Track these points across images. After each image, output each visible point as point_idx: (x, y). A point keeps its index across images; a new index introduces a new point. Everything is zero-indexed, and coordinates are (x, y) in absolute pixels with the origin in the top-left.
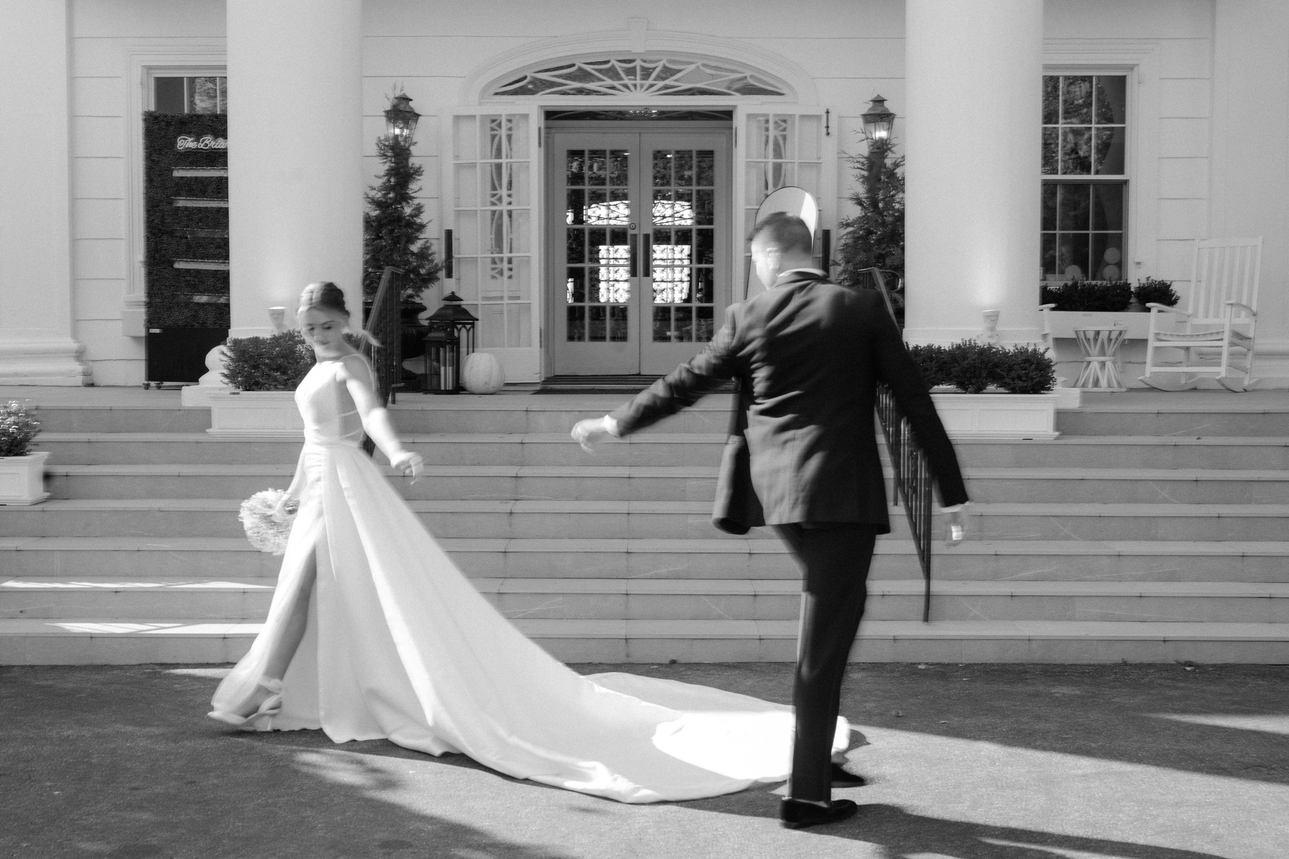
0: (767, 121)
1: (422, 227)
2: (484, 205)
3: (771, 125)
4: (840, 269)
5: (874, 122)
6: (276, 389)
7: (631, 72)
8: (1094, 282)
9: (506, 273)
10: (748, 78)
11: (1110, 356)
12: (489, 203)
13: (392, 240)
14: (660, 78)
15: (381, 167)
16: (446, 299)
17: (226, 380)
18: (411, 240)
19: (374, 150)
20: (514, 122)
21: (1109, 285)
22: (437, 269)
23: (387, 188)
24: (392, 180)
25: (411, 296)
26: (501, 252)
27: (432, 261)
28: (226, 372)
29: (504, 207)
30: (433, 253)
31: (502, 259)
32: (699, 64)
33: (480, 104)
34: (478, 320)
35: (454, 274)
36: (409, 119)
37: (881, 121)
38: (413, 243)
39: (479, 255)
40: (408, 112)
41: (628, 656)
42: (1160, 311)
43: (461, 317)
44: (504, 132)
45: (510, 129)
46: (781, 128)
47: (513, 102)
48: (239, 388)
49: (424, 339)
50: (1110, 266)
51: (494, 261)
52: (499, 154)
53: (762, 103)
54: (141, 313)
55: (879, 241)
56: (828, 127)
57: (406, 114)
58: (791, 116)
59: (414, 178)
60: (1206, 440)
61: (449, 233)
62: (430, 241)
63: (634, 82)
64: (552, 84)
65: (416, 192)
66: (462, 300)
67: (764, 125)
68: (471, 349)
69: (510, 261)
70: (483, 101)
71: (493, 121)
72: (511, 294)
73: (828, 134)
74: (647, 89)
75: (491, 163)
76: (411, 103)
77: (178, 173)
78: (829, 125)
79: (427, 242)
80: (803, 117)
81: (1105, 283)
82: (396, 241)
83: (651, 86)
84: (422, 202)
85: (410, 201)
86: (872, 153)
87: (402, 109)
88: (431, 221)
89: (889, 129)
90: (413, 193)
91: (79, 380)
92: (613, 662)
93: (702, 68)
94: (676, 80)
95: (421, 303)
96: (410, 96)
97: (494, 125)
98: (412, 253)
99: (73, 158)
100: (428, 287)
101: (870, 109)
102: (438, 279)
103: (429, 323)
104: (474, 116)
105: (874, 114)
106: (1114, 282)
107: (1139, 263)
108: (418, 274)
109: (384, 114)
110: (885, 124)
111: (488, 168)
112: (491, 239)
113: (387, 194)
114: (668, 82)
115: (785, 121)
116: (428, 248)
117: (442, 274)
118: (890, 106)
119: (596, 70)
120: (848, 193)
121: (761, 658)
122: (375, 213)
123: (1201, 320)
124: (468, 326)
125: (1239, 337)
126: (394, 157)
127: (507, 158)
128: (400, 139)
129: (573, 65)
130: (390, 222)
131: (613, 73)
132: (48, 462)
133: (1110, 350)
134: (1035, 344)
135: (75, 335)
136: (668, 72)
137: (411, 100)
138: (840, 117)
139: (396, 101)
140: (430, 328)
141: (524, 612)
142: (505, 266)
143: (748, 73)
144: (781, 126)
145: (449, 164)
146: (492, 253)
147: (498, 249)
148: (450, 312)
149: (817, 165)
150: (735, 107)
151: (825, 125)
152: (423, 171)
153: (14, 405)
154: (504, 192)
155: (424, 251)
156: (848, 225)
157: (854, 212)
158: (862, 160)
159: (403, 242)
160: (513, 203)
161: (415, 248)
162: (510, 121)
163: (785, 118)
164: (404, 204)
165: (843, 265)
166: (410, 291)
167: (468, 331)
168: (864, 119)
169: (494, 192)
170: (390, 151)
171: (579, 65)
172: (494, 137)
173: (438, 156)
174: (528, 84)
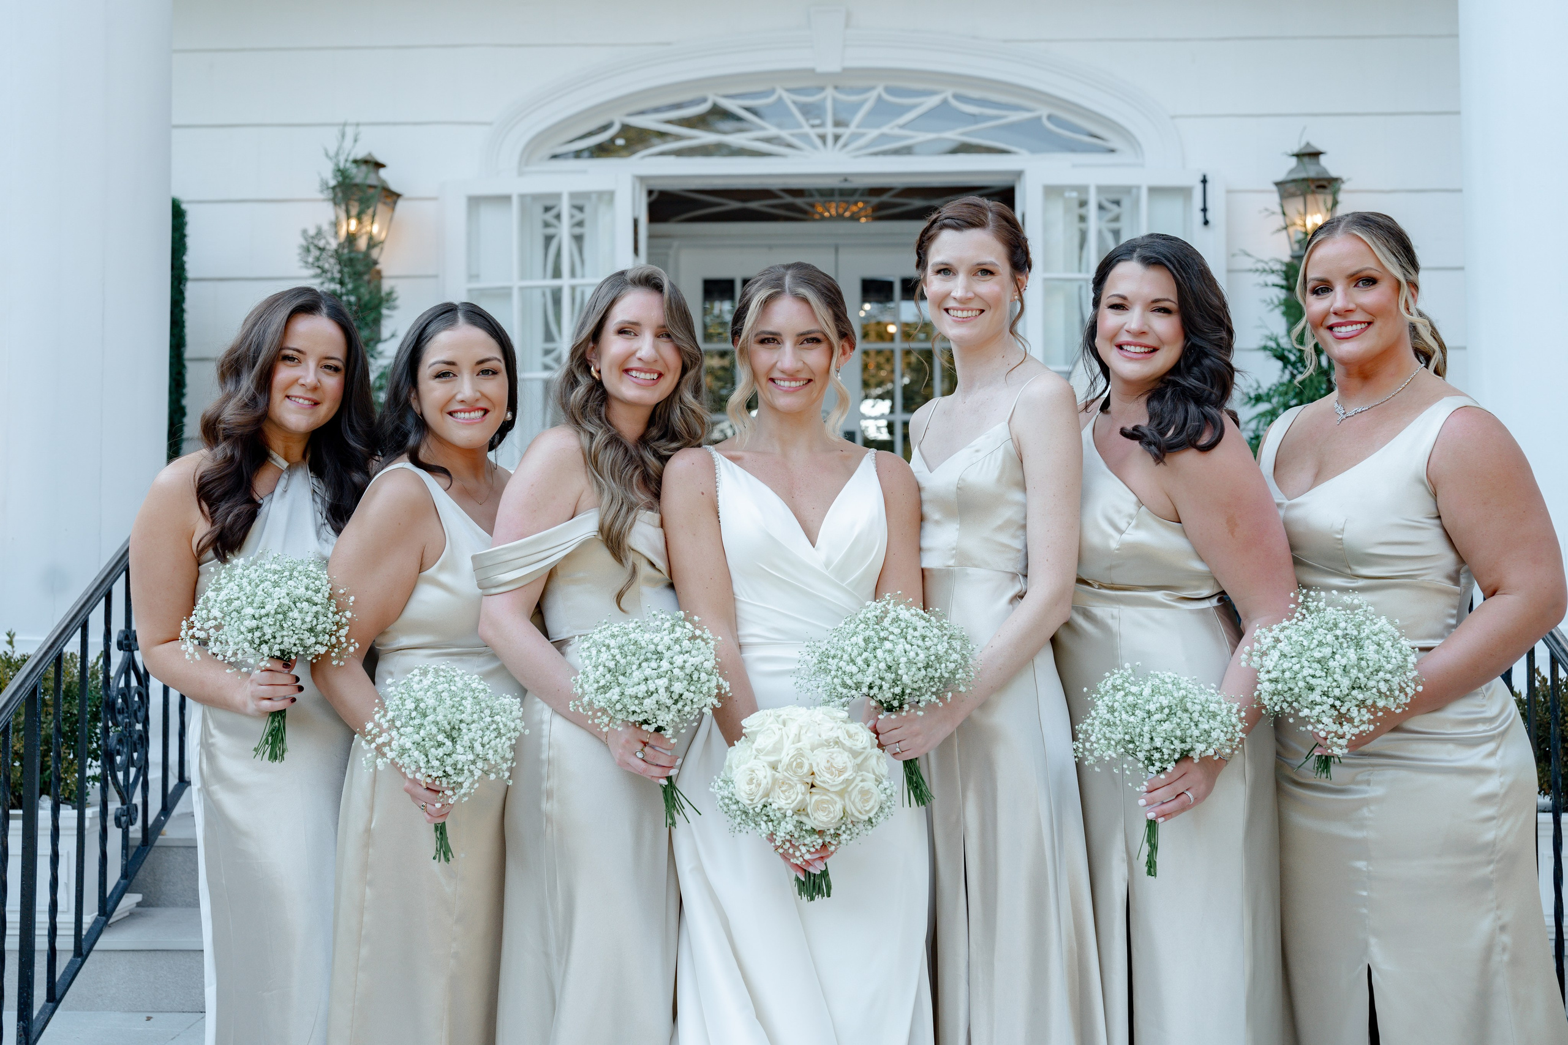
0: (1083, 204)
3: (1092, 210)
5: (1304, 194)
7: (814, 111)
10: (1045, 121)
12: (539, 366)
14: (872, 121)
20: (587, 208)
32: (948, 93)
33: (521, 174)
37: (1313, 192)
40: (371, 186)
44: (564, 231)
45: (580, 224)
46: (1110, 215)
47: (584, 172)
52: (557, 274)
53: (1074, 166)
56: (1204, 210)
57: (371, 191)
58: (1128, 190)
63: (820, 131)
64: (662, 135)
65: (386, 340)
67: (1078, 211)
70: (527, 169)
71: (545, 207)
73: (1206, 223)
74: (845, 145)
75: (542, 290)
76: (382, 172)
78: (1209, 205)
80: (1153, 191)
83: (855, 136)
87: (358, 180)
93: (955, 103)
94: (903, 127)
96: (380, 158)
97: (549, 216)
101: (1291, 171)
104: (506, 199)
105: (1304, 180)
109: (326, 191)
110: (1324, 199)
111: (537, 292)
114: (885, 130)
115: (1117, 203)
118: (1330, 165)
119: (748, 109)
120: (1256, 338)
127: (573, 274)
128: (356, 239)
129: (704, 100)
131: (779, 114)
136: (885, 112)
138: (1229, 192)
139: (353, 169)
143: (1044, 111)
144: (1110, 211)
145: (454, 289)
150: (1019, 174)
151: (1200, 205)
152: (396, 299)
156: (1258, 399)
162: (578, 207)
163: (1115, 197)
168: (1279, 191)
169: (550, 346)
170: (332, 261)
171: (714, 98)
172: (548, 239)
173: (436, 276)
174: (616, 136)
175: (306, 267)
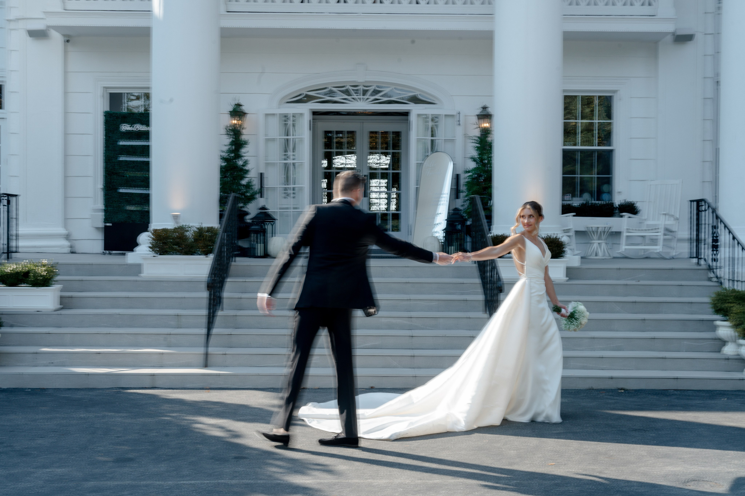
0: (427, 118)
1: (247, 172)
2: (280, 160)
3: (430, 120)
4: (465, 194)
5: (483, 119)
6: (177, 254)
7: (357, 92)
8: (597, 202)
9: (292, 195)
10: (419, 95)
11: (604, 240)
12: (283, 159)
13: (232, 178)
14: (372, 95)
15: (227, 140)
16: (260, 209)
17: (151, 250)
18: (242, 178)
19: (223, 131)
20: (296, 117)
21: (605, 203)
22: (256, 193)
23: (230, 151)
24: (234, 147)
25: (241, 207)
26: (289, 184)
27: (253, 189)
28: (151, 245)
29: (290, 161)
30: (253, 185)
31: (289, 188)
32: (393, 88)
33: (279, 108)
34: (277, 220)
35: (265, 196)
36: (241, 116)
37: (486, 118)
38: (243, 180)
39: (278, 186)
40: (241, 112)
42: (629, 217)
43: (268, 218)
44: (290, 123)
47: (295, 107)
48: (158, 254)
49: (249, 229)
50: (605, 194)
51: (285, 189)
52: (288, 135)
53: (426, 108)
54: (101, 215)
55: (484, 180)
56: (459, 121)
58: (440, 115)
59: (244, 146)
60: (642, 282)
61: (261, 175)
63: (359, 97)
64: (314, 98)
65: (245, 153)
66: (269, 209)
67: (426, 120)
68: (274, 235)
69: (294, 189)
70: (280, 106)
71: (285, 116)
72: (295, 206)
73: (459, 124)
74: (366, 101)
75: (284, 139)
77: (122, 143)
79: (250, 179)
80: (446, 116)
81: (602, 202)
82: (234, 179)
83: (368, 99)
84: (248, 158)
85: (242, 158)
86: (481, 135)
87: (237, 110)
88: (252, 168)
89: (490, 123)
90: (243, 154)
91: (67, 250)
93: (394, 90)
94: (380, 96)
95: (247, 211)
96: (242, 103)
97: (286, 119)
98: (243, 185)
99: (66, 134)
100: (251, 203)
101: (481, 112)
102: (256, 198)
103: (251, 221)
104: (276, 114)
105: (482, 115)
106: (607, 202)
107: (619, 192)
108: (246, 196)
109: (229, 113)
110: (489, 120)
111: (283, 141)
112: (285, 178)
113: (230, 154)
114: (377, 97)
115: (436, 118)
116: (251, 182)
118: (490, 110)
119: (338, 91)
120: (469, 155)
122: (224, 164)
123: (650, 222)
124: (272, 223)
125: (668, 231)
126: (234, 135)
127: (293, 136)
128: (237, 126)
129: (327, 88)
130: (231, 169)
131: (347, 92)
132: (62, 291)
133: (603, 237)
134: (557, 234)
135: (65, 226)
136: (376, 92)
137: (243, 106)
138: (466, 116)
139: (236, 107)
140: (252, 224)
142: (291, 192)
143: (418, 93)
144: (434, 120)
145: (262, 139)
146: (285, 185)
148: (262, 215)
149: (452, 141)
150: (410, 110)
152: (248, 143)
153: (45, 262)
154: (290, 153)
155: (249, 184)
156: (469, 172)
157: (472, 165)
158: (476, 138)
159: (238, 179)
160: (296, 159)
161: (244, 182)
162: (294, 117)
163: (437, 116)
164: (239, 159)
165: (467, 192)
166: (241, 205)
167: (272, 226)
168: (478, 117)
169: (286, 153)
170: (232, 132)
171: (330, 88)
172: (286, 125)
173: (256, 135)
174: (304, 97)
175: (227, 134)
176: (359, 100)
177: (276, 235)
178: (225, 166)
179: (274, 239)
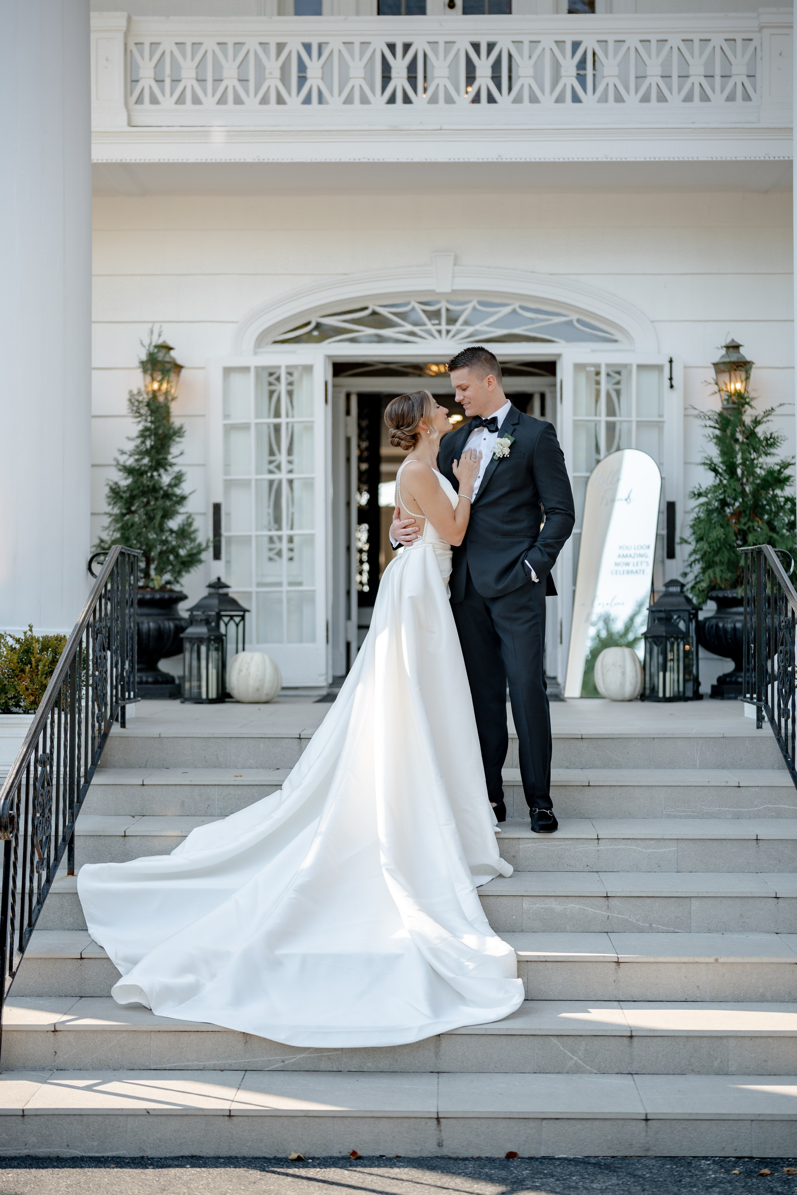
0: (598, 373)
1: (183, 499)
2: (257, 473)
3: (603, 378)
5: (728, 372)
7: (435, 316)
9: (285, 554)
10: (574, 322)
12: (265, 471)
13: (146, 514)
14: (467, 322)
15: (135, 427)
16: (210, 586)
18: (168, 514)
19: (125, 407)
20: (296, 375)
22: (201, 550)
23: (141, 452)
24: (149, 443)
25: (169, 582)
26: (280, 528)
27: (193, 540)
29: (283, 476)
30: (195, 531)
31: (280, 538)
32: (517, 305)
33: (256, 353)
34: (248, 611)
35: (224, 555)
36: (168, 371)
37: (736, 371)
38: (171, 518)
39: (254, 533)
40: (168, 362)
41: (440, 1145)
43: (229, 608)
44: (283, 387)
45: (291, 383)
46: (614, 381)
47: (294, 352)
49: (182, 635)
51: (271, 540)
52: (277, 415)
53: (592, 351)
56: (671, 379)
57: (166, 365)
58: (626, 366)
59: (174, 440)
61: (217, 508)
62: (193, 516)
63: (438, 327)
64: (339, 331)
65: (177, 457)
66: (230, 587)
67: (594, 377)
68: (240, 646)
69: (291, 540)
70: (259, 350)
71: (270, 374)
72: (292, 580)
73: (672, 387)
74: (453, 336)
75: (268, 425)
76: (172, 353)
78: (673, 376)
79: (189, 517)
83: (458, 332)
84: (184, 469)
85: (169, 468)
86: (726, 408)
87: (160, 358)
88: (193, 492)
89: (746, 381)
90: (173, 458)
92: (416, 1155)
93: (519, 310)
94: (488, 325)
95: (181, 592)
96: (170, 344)
97: (271, 379)
98: (171, 531)
100: (189, 572)
101: (723, 357)
102: (200, 561)
103: (190, 616)
104: (246, 369)
105: (728, 363)
108: (177, 556)
110: (742, 375)
111: (265, 429)
112: (269, 514)
113: (142, 459)
114: (478, 327)
116: (190, 525)
117: (207, 555)
118: (746, 352)
119: (394, 314)
120: (698, 457)
121: (647, 1150)
122: (125, 483)
124: (237, 619)
126: (151, 415)
127: (287, 416)
128: (158, 394)
129: (367, 308)
130: (144, 493)
131: (412, 317)
136: (478, 316)
137: (173, 350)
138: (686, 367)
139: (153, 349)
140: (192, 621)
141: (283, 1061)
142: (285, 545)
143: (574, 317)
144: (614, 378)
145: (217, 424)
146: (270, 530)
147: (276, 526)
148: (215, 602)
149: (657, 424)
150: (559, 356)
151: (668, 376)
152: (184, 432)
154: (283, 457)
155: (186, 527)
156: (699, 495)
157: (707, 479)
158: (714, 416)
159: (158, 517)
160: (295, 470)
161: (174, 524)
162: (290, 374)
163: (617, 370)
164: (162, 471)
165: (693, 543)
166: (167, 577)
167: (237, 625)
168: (715, 368)
169: (272, 458)
170: (146, 408)
171: (372, 308)
172: (271, 393)
173: (204, 416)
174: (311, 331)
175: (131, 413)
176: (436, 334)
177: (247, 646)
178: (128, 486)
179: (242, 656)
